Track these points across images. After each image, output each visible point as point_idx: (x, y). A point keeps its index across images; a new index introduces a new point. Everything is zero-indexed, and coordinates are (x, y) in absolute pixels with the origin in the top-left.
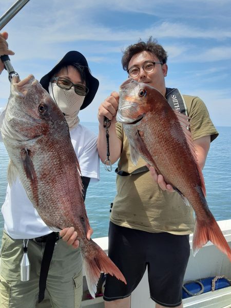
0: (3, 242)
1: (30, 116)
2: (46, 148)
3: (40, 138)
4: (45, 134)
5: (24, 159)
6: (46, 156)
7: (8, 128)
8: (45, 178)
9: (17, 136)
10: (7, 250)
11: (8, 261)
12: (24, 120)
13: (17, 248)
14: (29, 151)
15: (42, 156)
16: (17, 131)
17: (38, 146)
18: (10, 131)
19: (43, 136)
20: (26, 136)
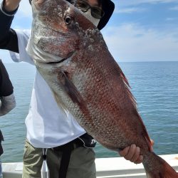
0: (25, 149)
1: (58, 32)
2: (83, 64)
3: (74, 55)
4: (78, 49)
5: (64, 83)
6: (85, 74)
7: (38, 52)
8: (90, 100)
9: (50, 58)
10: (29, 157)
11: (29, 167)
12: (53, 37)
13: (37, 155)
14: (66, 73)
15: (81, 75)
16: (48, 52)
17: (74, 65)
18: (40, 54)
19: (77, 52)
20: (59, 56)
